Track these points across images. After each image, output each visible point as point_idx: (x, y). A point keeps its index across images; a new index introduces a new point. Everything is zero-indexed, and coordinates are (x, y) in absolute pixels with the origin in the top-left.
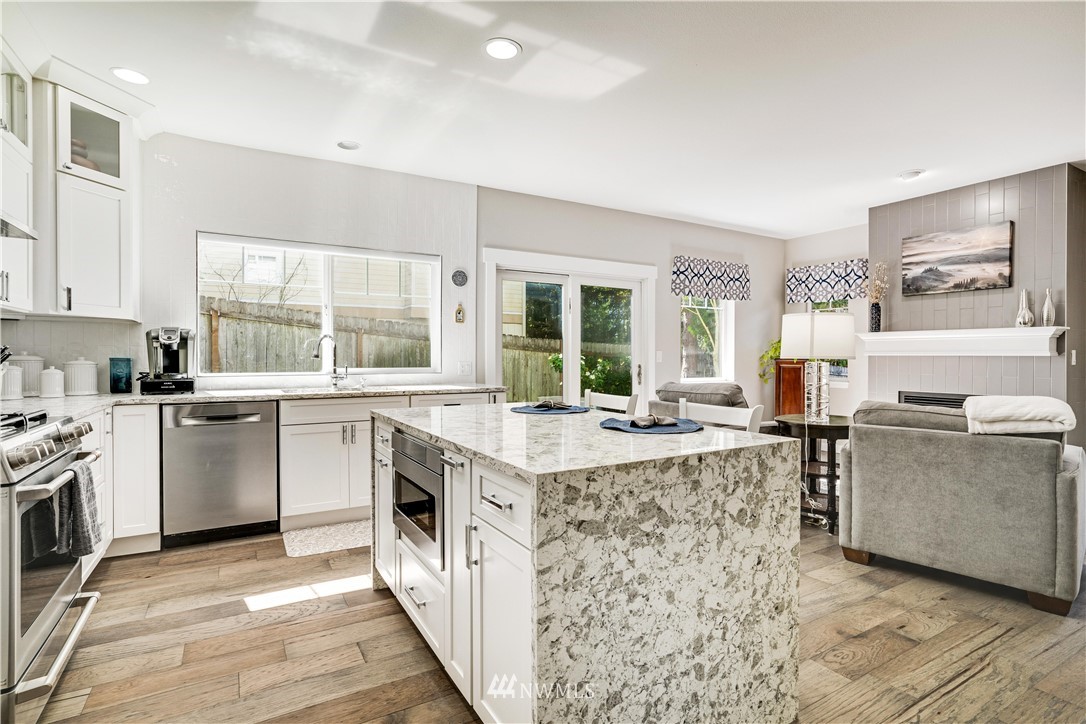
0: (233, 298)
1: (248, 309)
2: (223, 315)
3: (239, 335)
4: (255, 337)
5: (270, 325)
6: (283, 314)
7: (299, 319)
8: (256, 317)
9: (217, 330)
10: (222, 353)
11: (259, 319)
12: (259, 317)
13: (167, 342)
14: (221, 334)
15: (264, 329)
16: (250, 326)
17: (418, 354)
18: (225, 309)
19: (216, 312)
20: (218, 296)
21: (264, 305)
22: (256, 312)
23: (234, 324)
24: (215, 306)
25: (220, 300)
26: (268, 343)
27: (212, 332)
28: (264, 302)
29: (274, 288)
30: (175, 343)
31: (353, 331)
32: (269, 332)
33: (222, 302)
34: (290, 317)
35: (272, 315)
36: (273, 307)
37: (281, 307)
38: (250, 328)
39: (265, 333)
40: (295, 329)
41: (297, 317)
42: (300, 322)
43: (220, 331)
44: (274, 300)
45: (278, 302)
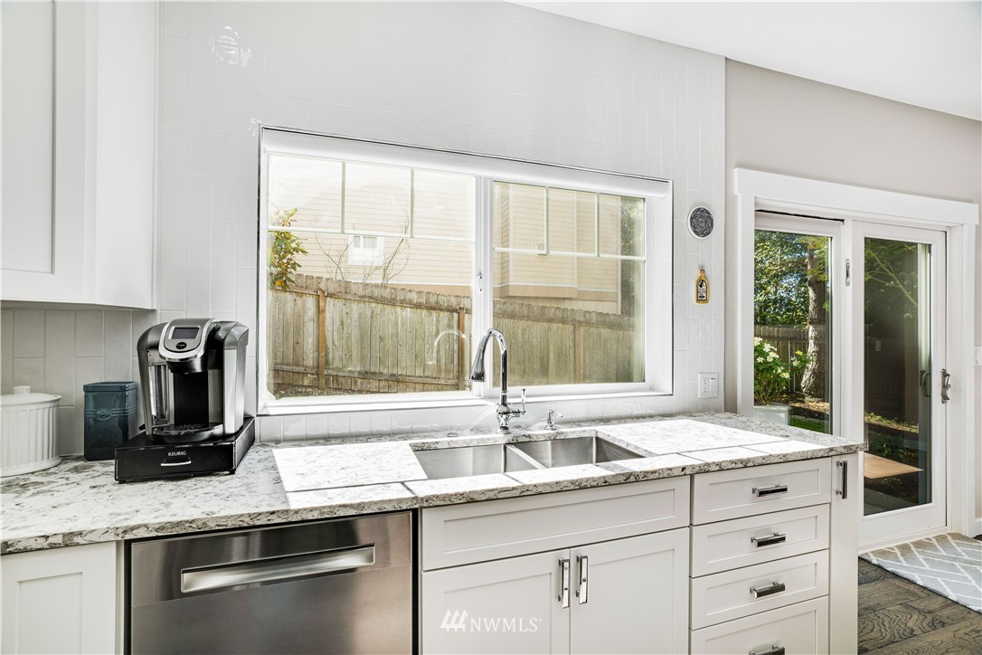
0: (339, 278)
1: (354, 289)
2: (331, 295)
3: (345, 315)
4: (360, 317)
5: (373, 305)
6: (386, 293)
7: (402, 298)
8: (361, 297)
9: (324, 311)
10: (328, 335)
11: (362, 298)
12: (364, 297)
13: (177, 357)
14: (328, 315)
15: (367, 309)
16: (354, 306)
17: (520, 335)
18: (331, 290)
19: (324, 292)
20: (325, 276)
21: (367, 285)
22: (361, 292)
23: (339, 303)
24: (322, 286)
25: (328, 279)
26: (372, 324)
27: (320, 311)
28: (367, 282)
29: (377, 268)
30: (196, 354)
31: (456, 311)
32: (372, 313)
33: (329, 282)
34: (393, 297)
35: (376, 294)
36: (377, 286)
37: (384, 286)
38: (356, 308)
39: (369, 314)
40: (398, 309)
41: (400, 296)
42: (402, 302)
43: (327, 313)
44: (377, 279)
45: (381, 282)
